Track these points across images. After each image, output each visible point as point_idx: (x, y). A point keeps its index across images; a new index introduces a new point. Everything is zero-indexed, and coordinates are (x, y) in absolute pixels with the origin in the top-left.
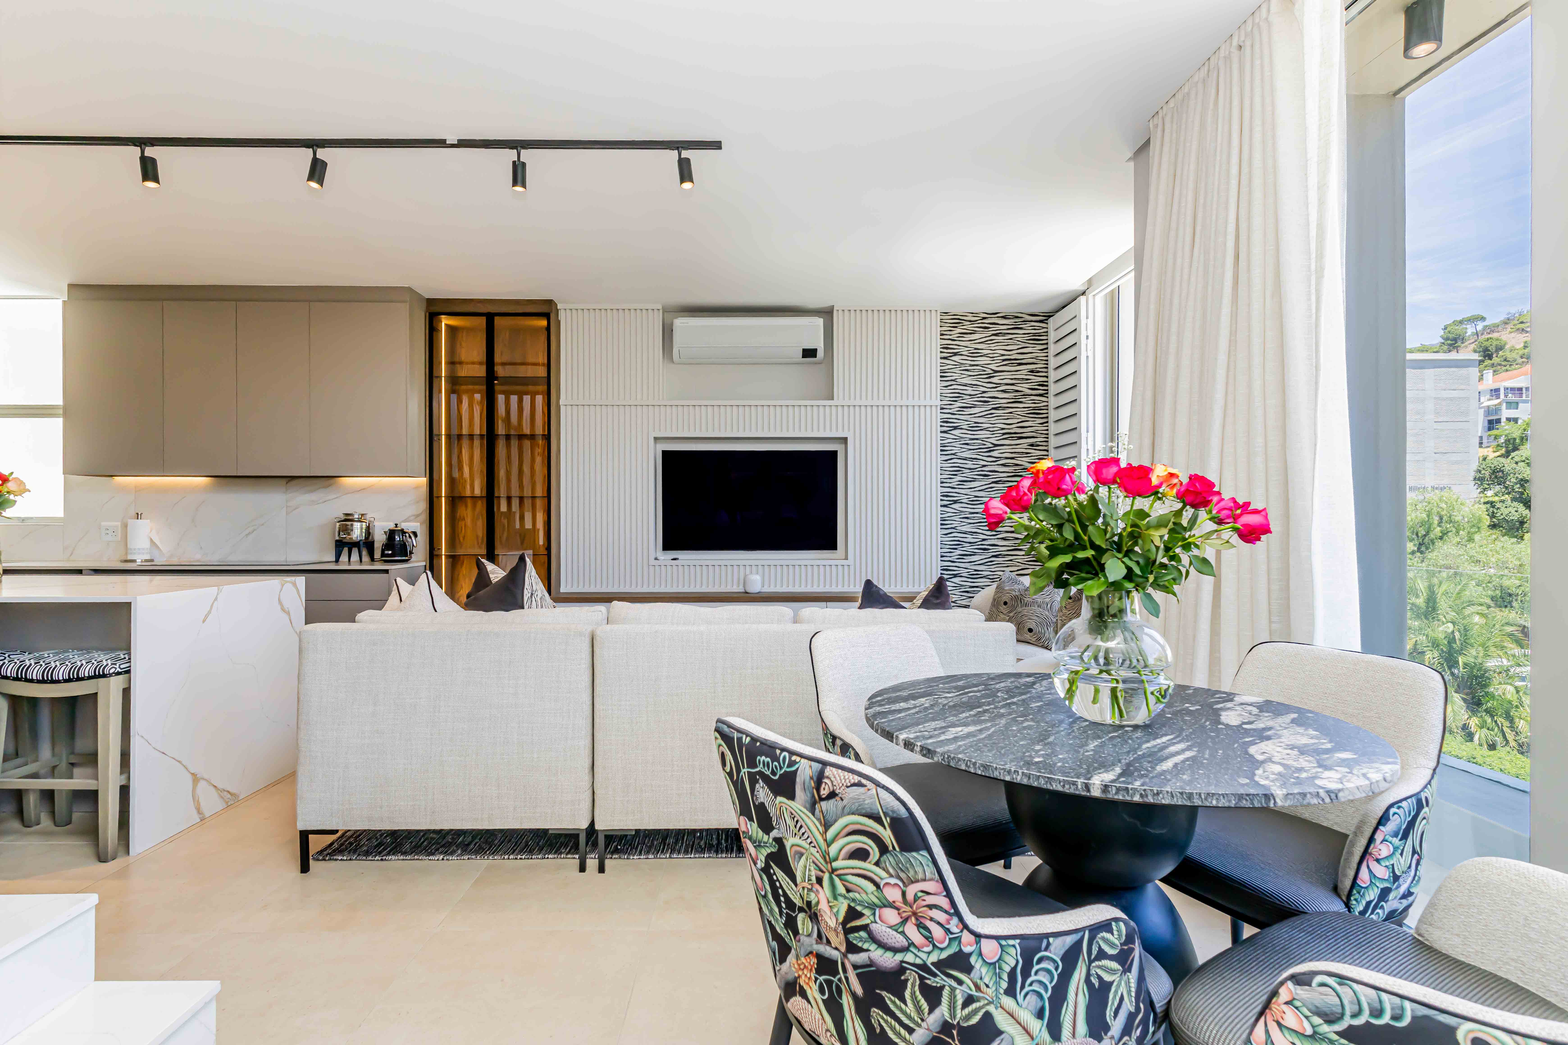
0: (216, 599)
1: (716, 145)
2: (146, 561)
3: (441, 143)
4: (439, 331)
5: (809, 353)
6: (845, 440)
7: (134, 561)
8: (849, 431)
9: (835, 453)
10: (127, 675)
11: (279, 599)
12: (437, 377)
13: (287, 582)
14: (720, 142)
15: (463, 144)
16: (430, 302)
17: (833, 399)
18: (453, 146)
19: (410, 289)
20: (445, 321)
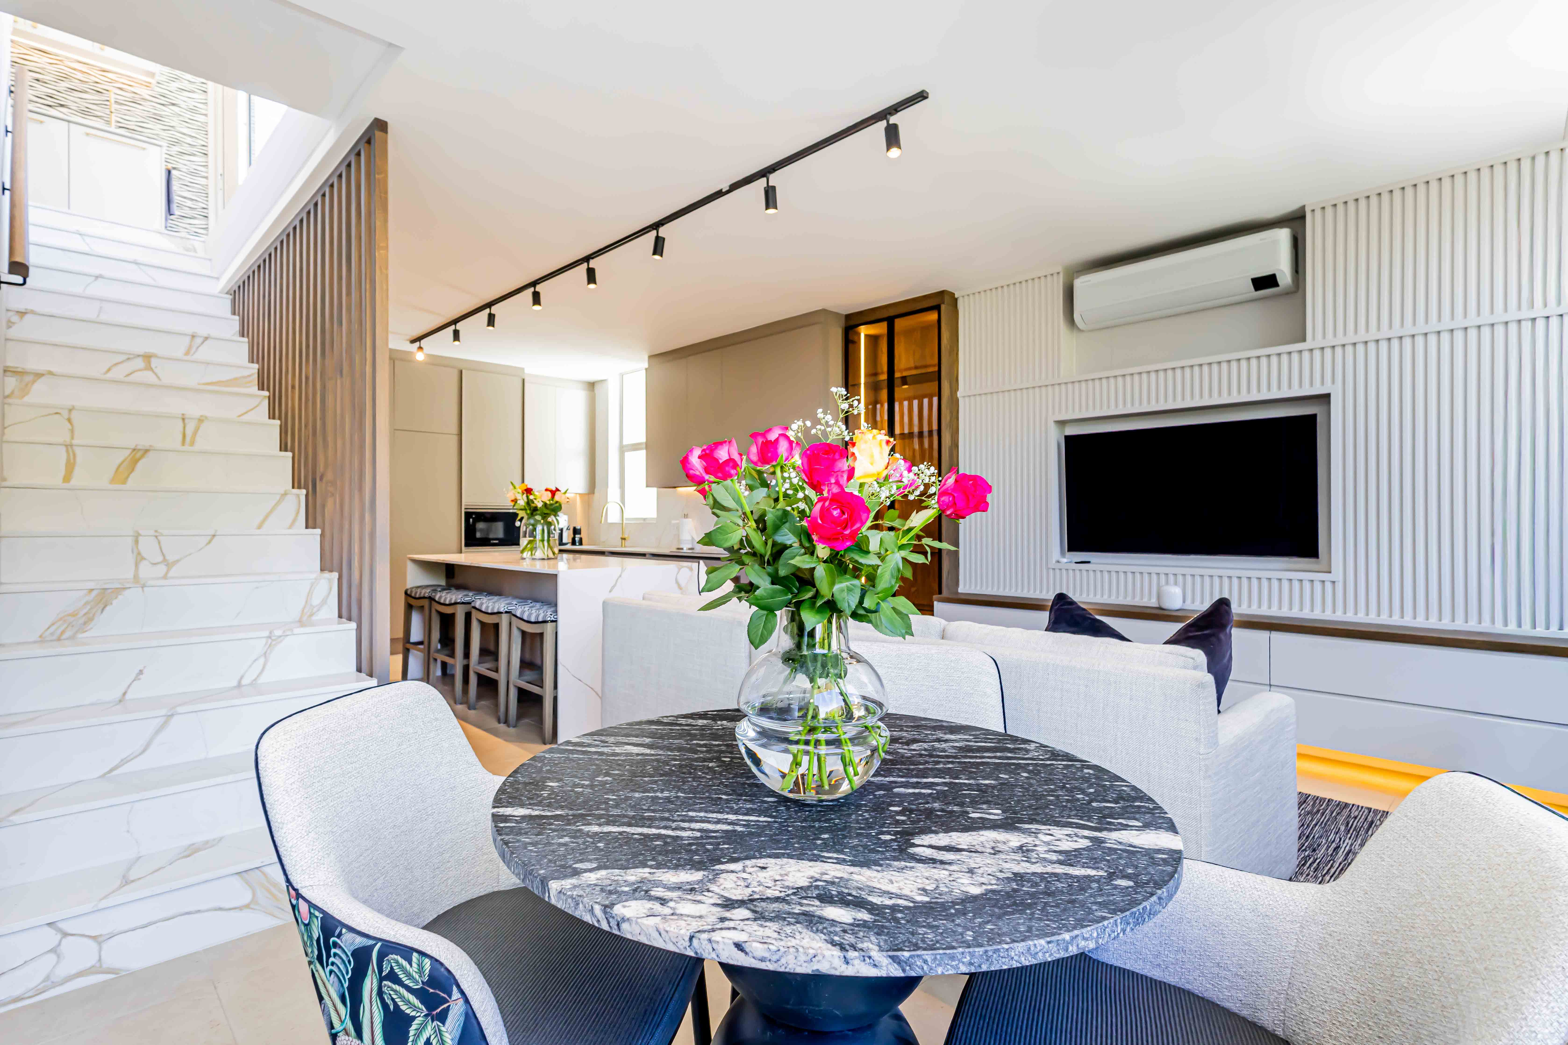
0: (620, 576)
1: (922, 96)
2: (690, 549)
3: (719, 194)
4: (857, 343)
5: (1265, 282)
6: (1325, 398)
7: (682, 549)
8: (1333, 382)
9: (1313, 417)
10: (554, 623)
11: (676, 579)
12: (854, 385)
13: (683, 567)
14: (923, 91)
15: (734, 187)
16: (848, 317)
17: (1304, 339)
18: (728, 192)
19: (824, 311)
20: (864, 331)
